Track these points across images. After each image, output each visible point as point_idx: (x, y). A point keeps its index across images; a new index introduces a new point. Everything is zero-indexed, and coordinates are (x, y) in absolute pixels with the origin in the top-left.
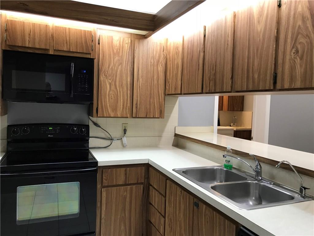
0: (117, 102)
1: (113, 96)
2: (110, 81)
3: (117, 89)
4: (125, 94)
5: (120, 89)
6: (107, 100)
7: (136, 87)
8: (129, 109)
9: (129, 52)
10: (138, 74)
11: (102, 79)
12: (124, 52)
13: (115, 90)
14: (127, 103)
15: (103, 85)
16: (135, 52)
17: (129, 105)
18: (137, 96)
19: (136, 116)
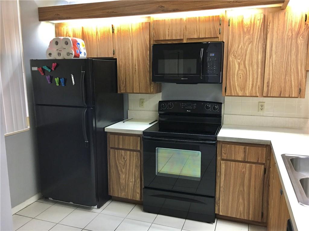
0: (246, 81)
1: (241, 75)
2: (239, 61)
3: (246, 68)
4: (255, 72)
5: (249, 68)
6: (236, 79)
7: (268, 64)
8: (259, 87)
9: (261, 28)
10: (271, 50)
11: (231, 59)
12: (256, 29)
13: (243, 69)
14: (257, 82)
15: (232, 65)
16: (268, 27)
17: (259, 83)
18: (269, 74)
19: (268, 95)
